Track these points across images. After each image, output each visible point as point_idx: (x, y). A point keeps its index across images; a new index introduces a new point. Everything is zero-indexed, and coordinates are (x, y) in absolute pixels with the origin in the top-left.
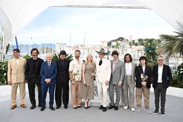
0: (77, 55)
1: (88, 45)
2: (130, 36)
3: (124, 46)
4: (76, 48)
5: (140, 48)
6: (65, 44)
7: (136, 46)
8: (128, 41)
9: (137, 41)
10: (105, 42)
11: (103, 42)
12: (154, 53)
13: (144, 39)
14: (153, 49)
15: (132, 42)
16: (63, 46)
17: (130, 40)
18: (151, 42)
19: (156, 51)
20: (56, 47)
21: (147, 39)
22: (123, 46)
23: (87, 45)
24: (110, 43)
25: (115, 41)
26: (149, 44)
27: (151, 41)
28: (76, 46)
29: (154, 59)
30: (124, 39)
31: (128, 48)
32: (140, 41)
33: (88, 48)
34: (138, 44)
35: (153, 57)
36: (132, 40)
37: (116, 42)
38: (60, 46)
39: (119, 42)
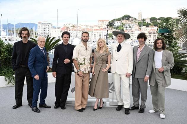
0: (86, 38)
1: (82, 25)
2: (139, 13)
3: (132, 26)
4: (65, 29)
5: (153, 30)
6: (50, 24)
7: (147, 28)
8: (136, 21)
9: (148, 21)
10: (106, 22)
11: (102, 21)
12: (170, 37)
13: (158, 18)
14: (170, 32)
15: (142, 21)
16: (47, 26)
17: (139, 19)
18: (168, 22)
19: (174, 34)
20: (38, 28)
21: (161, 17)
22: (130, 27)
23: (80, 26)
24: (112, 23)
25: (119, 20)
26: (164, 24)
27: (167, 20)
28: (66, 26)
29: (170, 45)
30: (131, 17)
31: (136, 30)
32: (153, 20)
33: (82, 29)
34: (150, 24)
35: (170, 42)
36: (142, 19)
37: (120, 22)
38: (43, 26)
39: (124, 21)
